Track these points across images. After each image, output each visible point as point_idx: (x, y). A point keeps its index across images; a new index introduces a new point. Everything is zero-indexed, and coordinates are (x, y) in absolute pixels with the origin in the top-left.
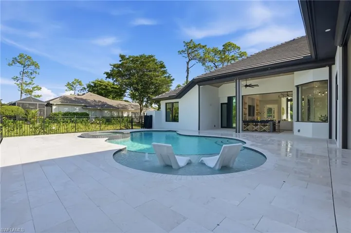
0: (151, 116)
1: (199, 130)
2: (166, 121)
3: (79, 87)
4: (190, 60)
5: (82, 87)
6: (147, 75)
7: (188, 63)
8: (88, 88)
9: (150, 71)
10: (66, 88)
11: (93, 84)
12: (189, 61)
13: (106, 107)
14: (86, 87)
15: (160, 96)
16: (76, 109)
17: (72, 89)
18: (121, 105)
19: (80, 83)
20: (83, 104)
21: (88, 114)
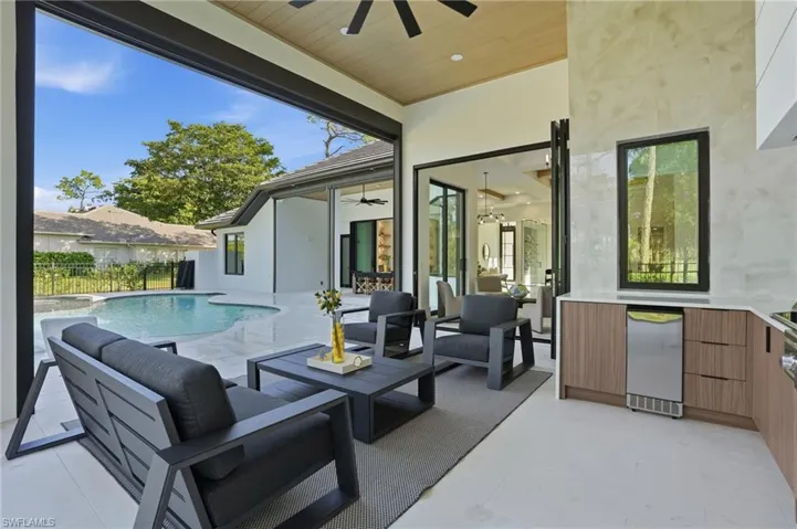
0: (193, 262)
1: (274, 291)
2: (226, 273)
3: (91, 192)
4: (331, 138)
5: (103, 189)
6: (224, 170)
7: (327, 144)
8: (116, 192)
9: (229, 161)
10: (60, 192)
11: (130, 186)
12: (329, 141)
13: (142, 240)
14: (112, 191)
15: (213, 218)
16: (63, 245)
17: (76, 196)
18: (187, 235)
19: (96, 181)
20: (81, 234)
21: (90, 256)
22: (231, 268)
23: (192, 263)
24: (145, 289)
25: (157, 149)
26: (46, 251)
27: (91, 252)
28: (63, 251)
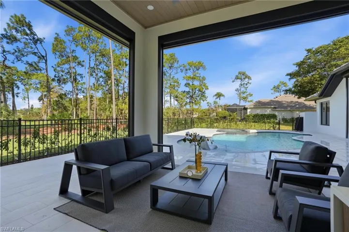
1: (347, 137)
2: (322, 124)
10: (272, 91)
13: (297, 108)
16: (267, 111)
19: (285, 85)
20: (272, 107)
21: (275, 115)
22: (324, 122)
23: (302, 118)
24: (279, 129)
25: (300, 65)
26: (261, 114)
27: (276, 113)
28: (266, 113)
